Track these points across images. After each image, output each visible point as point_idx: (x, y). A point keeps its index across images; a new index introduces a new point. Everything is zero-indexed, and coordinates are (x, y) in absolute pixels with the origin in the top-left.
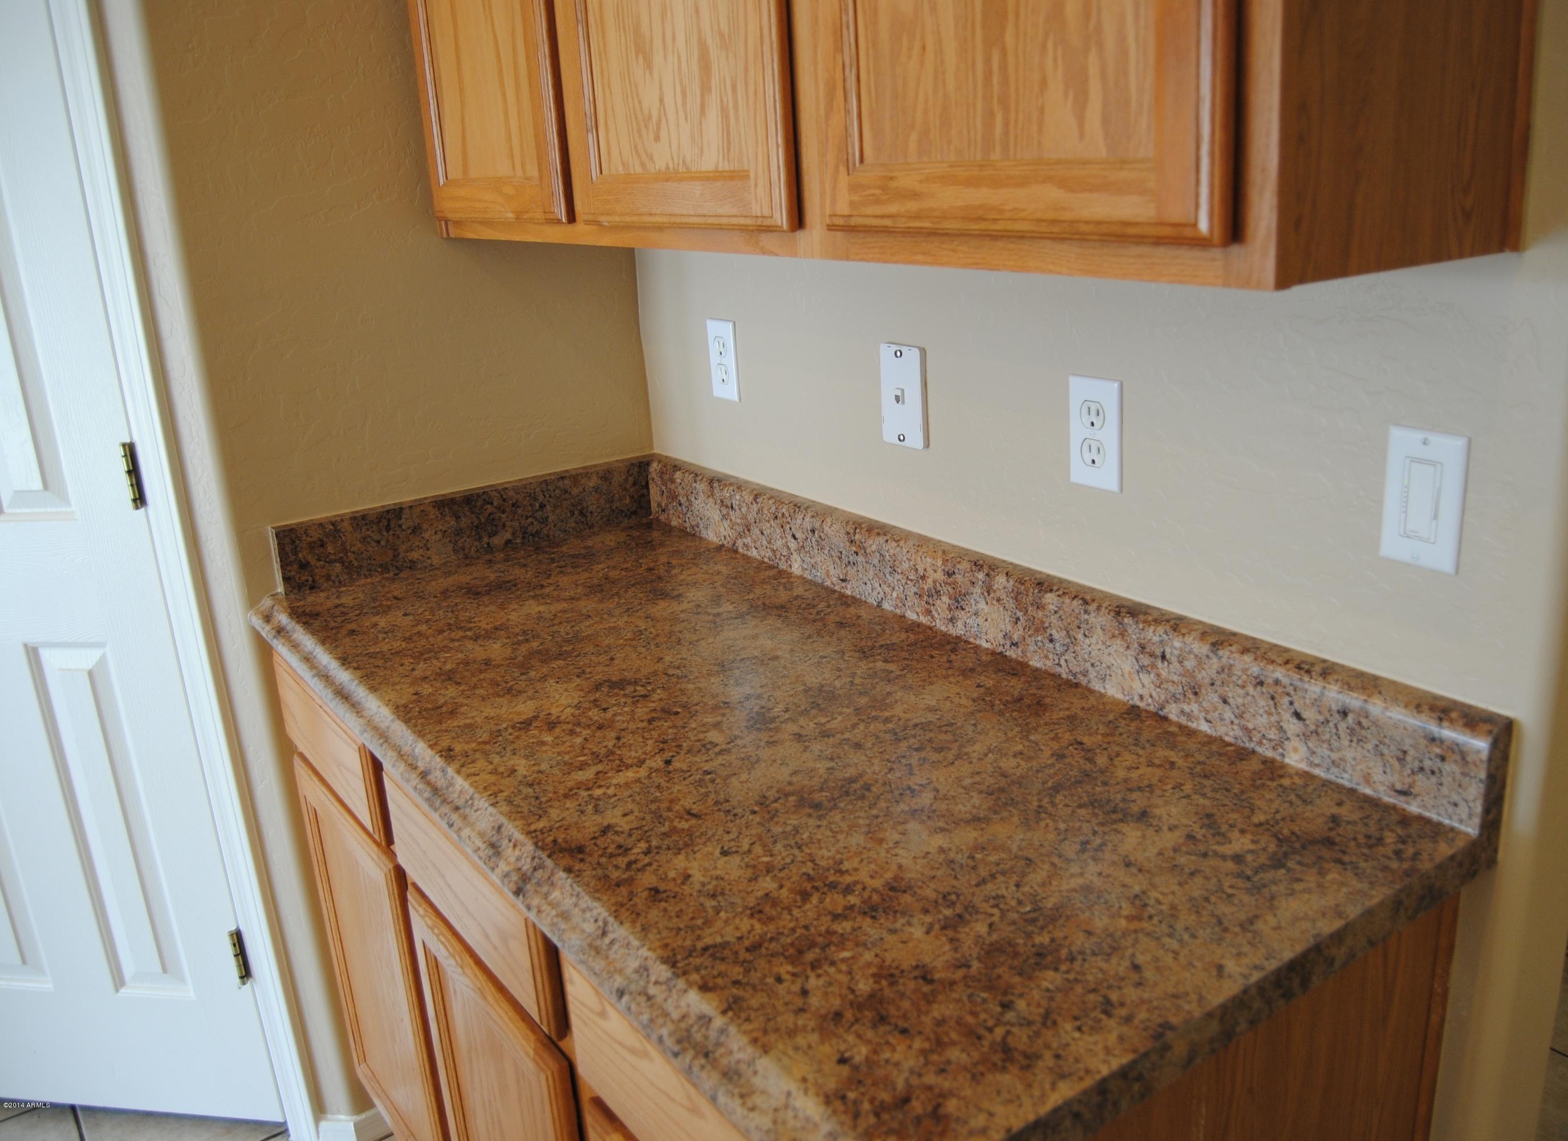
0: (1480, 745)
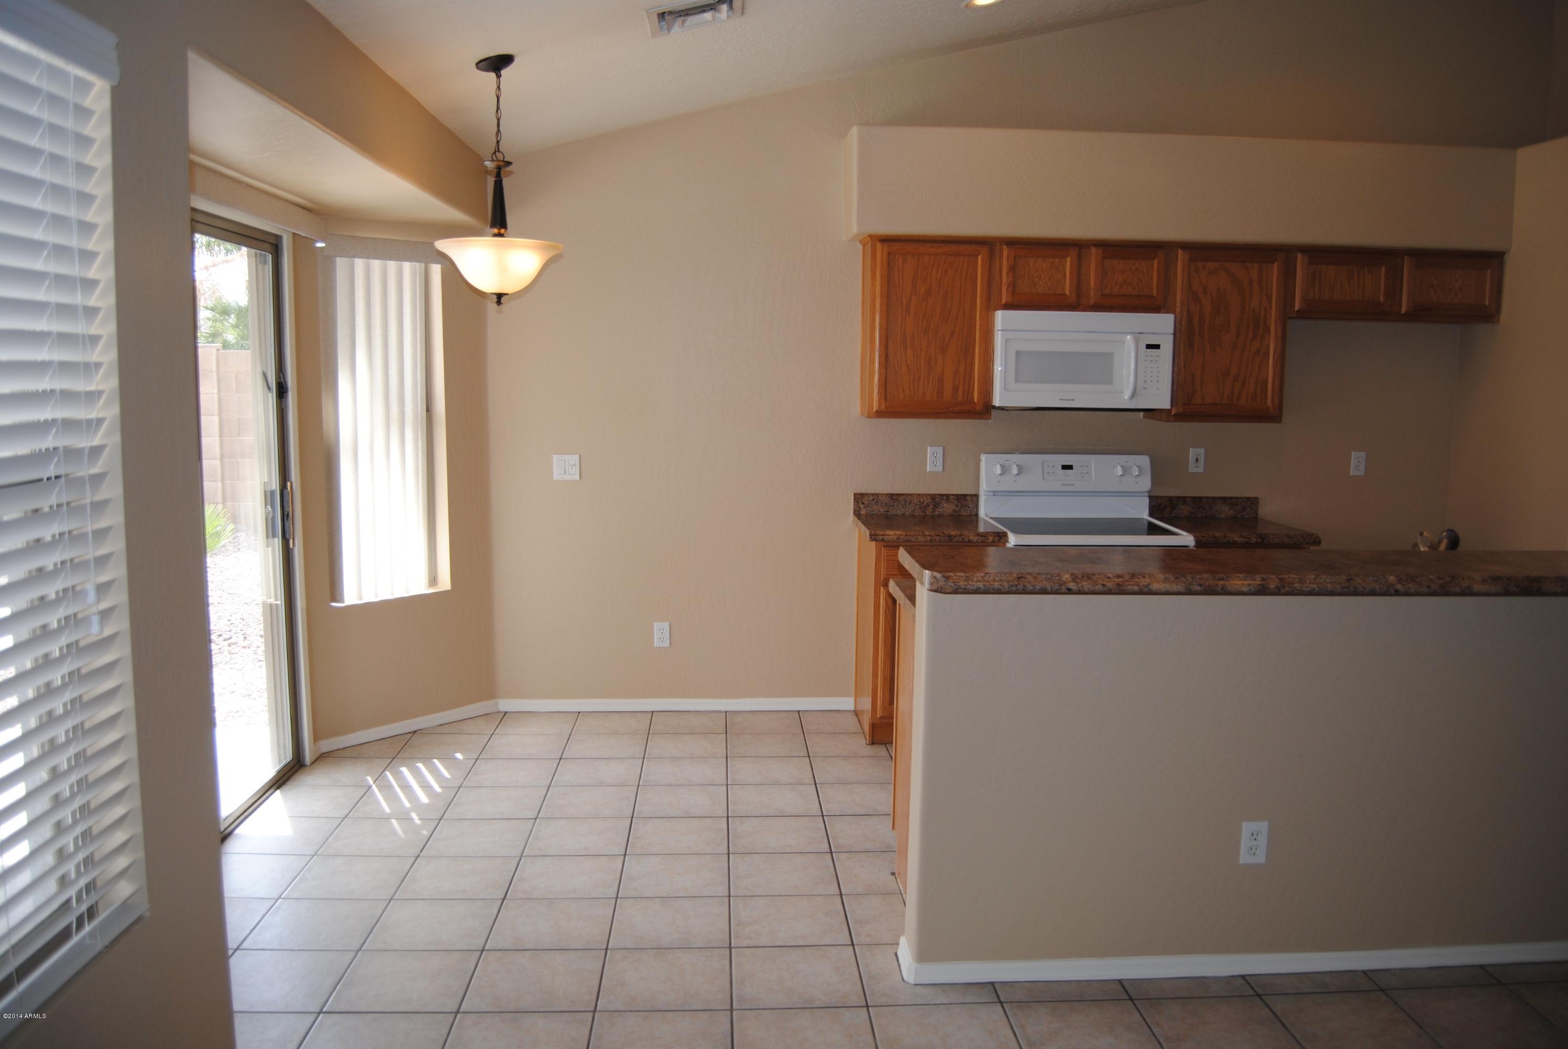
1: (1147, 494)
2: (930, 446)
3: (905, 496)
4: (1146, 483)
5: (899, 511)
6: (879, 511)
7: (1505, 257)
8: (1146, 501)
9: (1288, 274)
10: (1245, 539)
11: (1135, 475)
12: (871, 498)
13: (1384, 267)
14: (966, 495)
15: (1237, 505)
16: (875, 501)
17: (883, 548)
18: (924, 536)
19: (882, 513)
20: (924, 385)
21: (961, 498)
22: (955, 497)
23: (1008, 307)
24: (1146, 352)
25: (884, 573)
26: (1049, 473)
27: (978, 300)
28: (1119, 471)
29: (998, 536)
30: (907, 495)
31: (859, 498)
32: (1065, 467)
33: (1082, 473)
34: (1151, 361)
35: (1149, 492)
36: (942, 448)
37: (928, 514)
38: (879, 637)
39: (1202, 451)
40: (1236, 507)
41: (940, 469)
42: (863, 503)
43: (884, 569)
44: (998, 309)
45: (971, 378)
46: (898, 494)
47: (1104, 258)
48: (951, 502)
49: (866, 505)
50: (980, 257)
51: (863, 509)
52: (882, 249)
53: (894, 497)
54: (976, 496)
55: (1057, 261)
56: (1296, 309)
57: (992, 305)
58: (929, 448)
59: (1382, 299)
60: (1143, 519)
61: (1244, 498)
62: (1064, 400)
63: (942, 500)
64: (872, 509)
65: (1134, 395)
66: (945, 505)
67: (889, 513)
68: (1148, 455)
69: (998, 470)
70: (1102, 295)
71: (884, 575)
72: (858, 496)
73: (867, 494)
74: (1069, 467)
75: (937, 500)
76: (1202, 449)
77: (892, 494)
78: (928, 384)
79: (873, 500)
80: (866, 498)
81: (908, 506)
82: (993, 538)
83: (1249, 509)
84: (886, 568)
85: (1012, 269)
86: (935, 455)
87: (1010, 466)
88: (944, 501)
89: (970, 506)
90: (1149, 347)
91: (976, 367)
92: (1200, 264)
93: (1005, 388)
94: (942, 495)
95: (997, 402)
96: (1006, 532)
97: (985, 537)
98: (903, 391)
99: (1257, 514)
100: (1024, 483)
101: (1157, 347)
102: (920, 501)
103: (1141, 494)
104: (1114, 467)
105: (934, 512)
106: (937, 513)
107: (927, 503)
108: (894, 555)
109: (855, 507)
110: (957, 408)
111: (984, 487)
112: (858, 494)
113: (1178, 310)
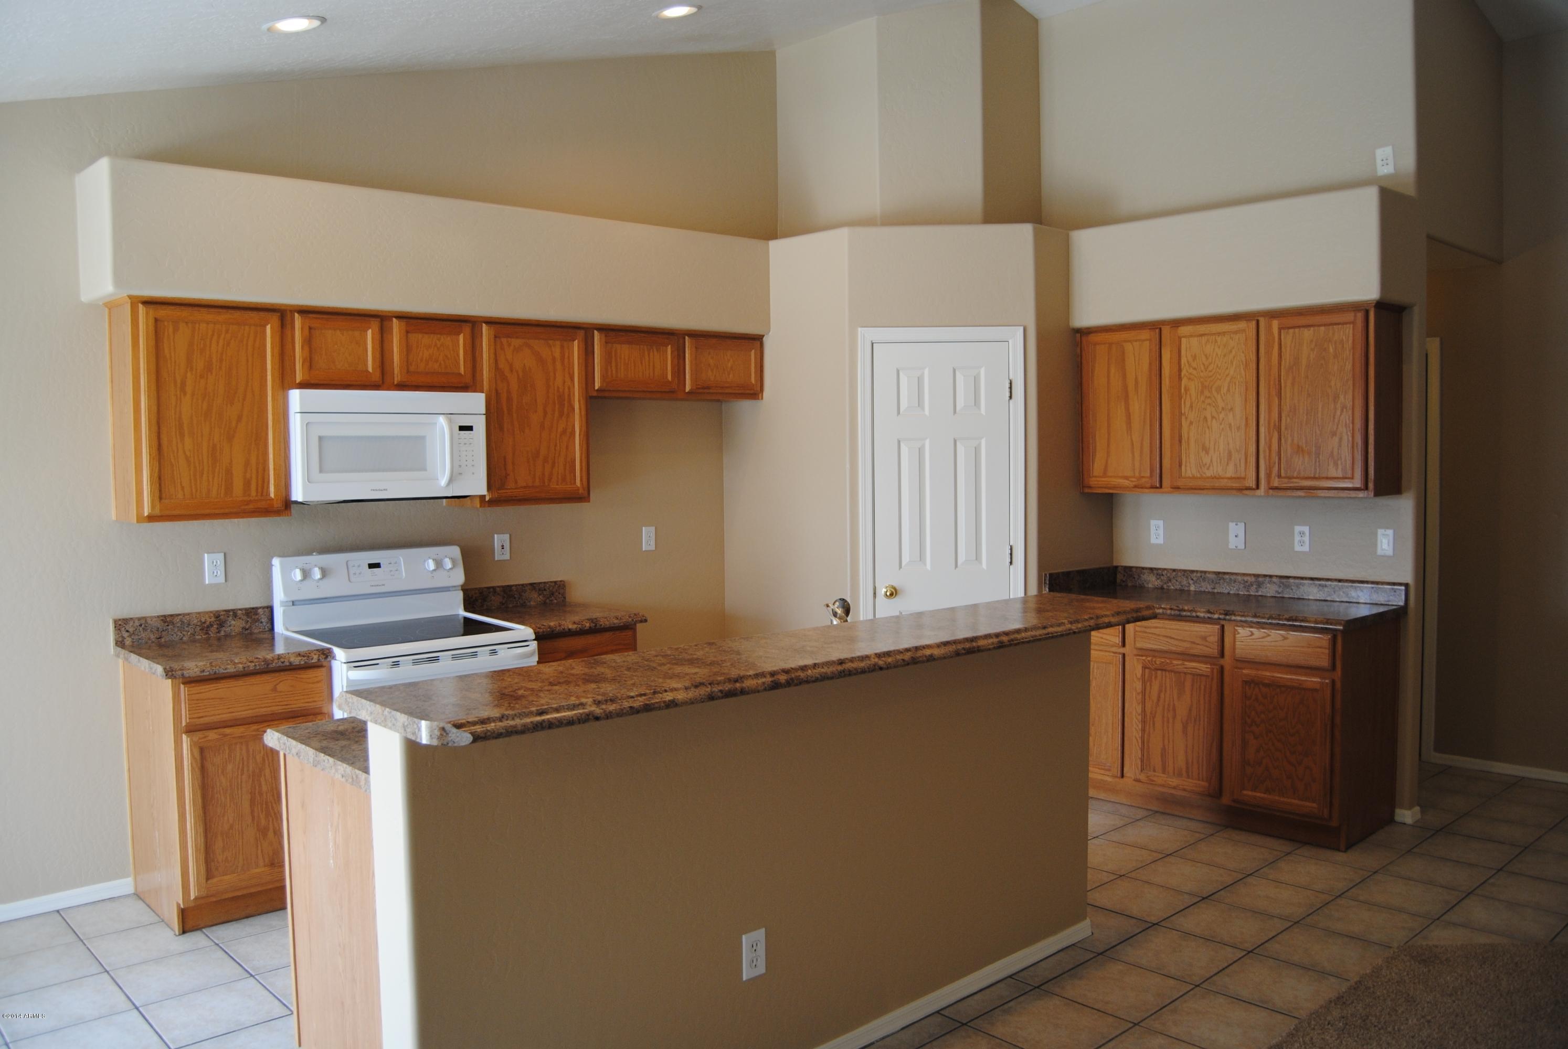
0: (1403, 588)
1: (460, 588)
2: (207, 553)
3: (181, 617)
4: (459, 577)
5: (175, 635)
6: (149, 639)
7: (764, 339)
8: (460, 595)
9: (588, 352)
10: (579, 626)
11: (448, 568)
12: (137, 623)
13: (669, 347)
14: (257, 608)
15: (545, 590)
16: (143, 626)
17: (182, 686)
18: (235, 664)
19: (154, 640)
20: (208, 479)
21: (251, 613)
22: (244, 612)
23: (304, 385)
24: (459, 434)
25: (186, 716)
26: (355, 574)
27: (269, 377)
28: (431, 565)
29: (323, 654)
30: (184, 615)
31: (120, 625)
32: (372, 566)
33: (391, 571)
34: (465, 444)
35: (462, 586)
36: (223, 554)
37: (212, 635)
38: (184, 798)
39: (507, 537)
40: (545, 593)
41: (221, 579)
42: (127, 631)
43: (186, 712)
44: (293, 388)
45: (265, 469)
46: (171, 616)
47: (407, 332)
48: (240, 618)
49: (132, 632)
50: (268, 328)
51: (128, 639)
52: (147, 313)
53: (167, 620)
54: (270, 609)
55: (357, 333)
56: (596, 388)
57: (286, 382)
58: (206, 555)
59: (670, 378)
60: (459, 615)
61: (551, 582)
62: (376, 490)
63: (228, 617)
64: (140, 637)
65: (451, 481)
66: (233, 622)
67: (163, 640)
68: (458, 546)
69: (298, 575)
70: (408, 372)
71: (186, 719)
72: (120, 623)
73: (131, 619)
74: (377, 566)
75: (222, 617)
76: (505, 535)
77: (165, 616)
78: (213, 478)
79: (141, 625)
80: (131, 623)
81: (187, 629)
82: (319, 656)
83: (557, 594)
84: (189, 711)
85: (308, 341)
86: (215, 564)
87: (310, 570)
88: (231, 618)
89: (263, 620)
90: (462, 428)
91: (271, 456)
92: (504, 340)
93: (309, 479)
94: (227, 611)
95: (298, 494)
96: (330, 648)
97: (308, 657)
98: (183, 488)
99: (565, 598)
100: (331, 588)
101: (470, 428)
102: (201, 621)
103: (454, 589)
104: (425, 561)
105: (219, 632)
106: (222, 633)
107: (210, 622)
108: (198, 693)
109: (118, 636)
110: (251, 506)
111: (279, 597)
112: (120, 620)
113: (485, 388)
